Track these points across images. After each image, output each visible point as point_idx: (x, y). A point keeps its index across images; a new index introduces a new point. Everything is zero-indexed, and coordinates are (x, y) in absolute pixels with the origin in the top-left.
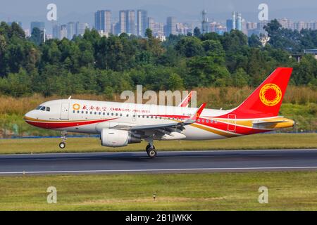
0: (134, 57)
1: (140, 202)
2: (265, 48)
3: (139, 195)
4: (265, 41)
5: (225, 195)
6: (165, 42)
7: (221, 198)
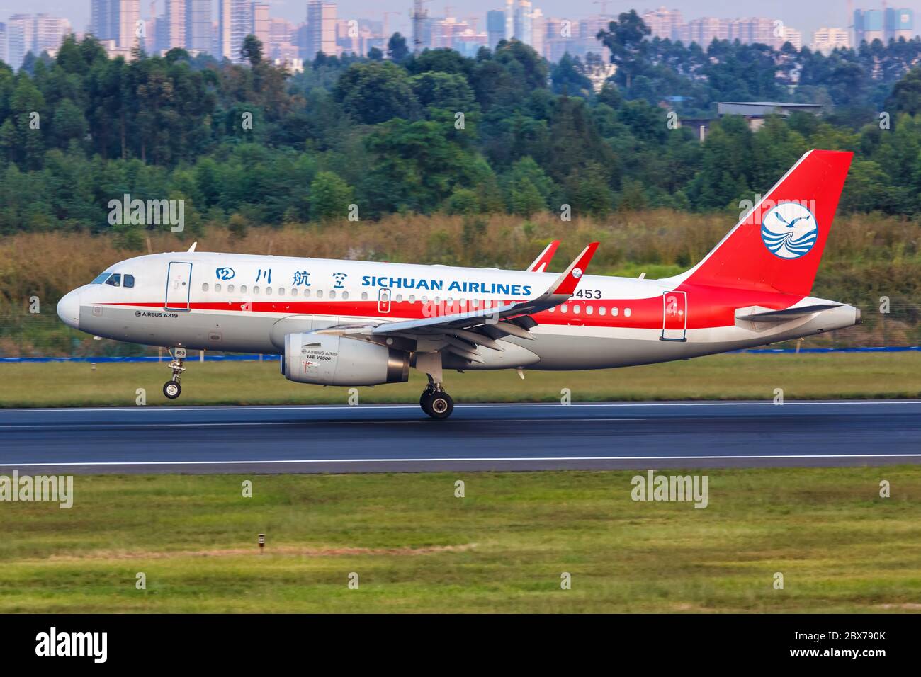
0: (207, 121)
1: (216, 560)
2: (603, 98)
3: (216, 535)
4: (601, 77)
5: (474, 538)
6: (299, 77)
7: (463, 548)
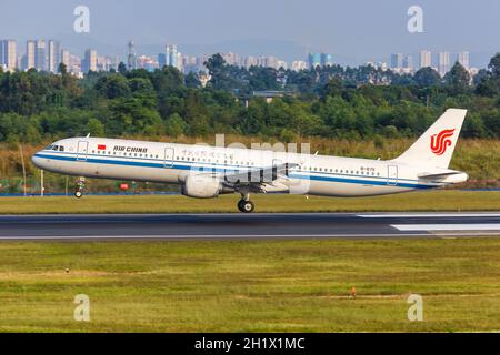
0: (44, 99)
1: (49, 277)
2: (206, 89)
3: (49, 267)
4: (205, 81)
5: (154, 269)
6: (82, 80)
7: (149, 273)
